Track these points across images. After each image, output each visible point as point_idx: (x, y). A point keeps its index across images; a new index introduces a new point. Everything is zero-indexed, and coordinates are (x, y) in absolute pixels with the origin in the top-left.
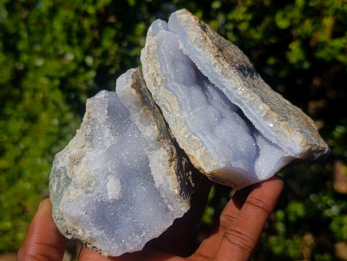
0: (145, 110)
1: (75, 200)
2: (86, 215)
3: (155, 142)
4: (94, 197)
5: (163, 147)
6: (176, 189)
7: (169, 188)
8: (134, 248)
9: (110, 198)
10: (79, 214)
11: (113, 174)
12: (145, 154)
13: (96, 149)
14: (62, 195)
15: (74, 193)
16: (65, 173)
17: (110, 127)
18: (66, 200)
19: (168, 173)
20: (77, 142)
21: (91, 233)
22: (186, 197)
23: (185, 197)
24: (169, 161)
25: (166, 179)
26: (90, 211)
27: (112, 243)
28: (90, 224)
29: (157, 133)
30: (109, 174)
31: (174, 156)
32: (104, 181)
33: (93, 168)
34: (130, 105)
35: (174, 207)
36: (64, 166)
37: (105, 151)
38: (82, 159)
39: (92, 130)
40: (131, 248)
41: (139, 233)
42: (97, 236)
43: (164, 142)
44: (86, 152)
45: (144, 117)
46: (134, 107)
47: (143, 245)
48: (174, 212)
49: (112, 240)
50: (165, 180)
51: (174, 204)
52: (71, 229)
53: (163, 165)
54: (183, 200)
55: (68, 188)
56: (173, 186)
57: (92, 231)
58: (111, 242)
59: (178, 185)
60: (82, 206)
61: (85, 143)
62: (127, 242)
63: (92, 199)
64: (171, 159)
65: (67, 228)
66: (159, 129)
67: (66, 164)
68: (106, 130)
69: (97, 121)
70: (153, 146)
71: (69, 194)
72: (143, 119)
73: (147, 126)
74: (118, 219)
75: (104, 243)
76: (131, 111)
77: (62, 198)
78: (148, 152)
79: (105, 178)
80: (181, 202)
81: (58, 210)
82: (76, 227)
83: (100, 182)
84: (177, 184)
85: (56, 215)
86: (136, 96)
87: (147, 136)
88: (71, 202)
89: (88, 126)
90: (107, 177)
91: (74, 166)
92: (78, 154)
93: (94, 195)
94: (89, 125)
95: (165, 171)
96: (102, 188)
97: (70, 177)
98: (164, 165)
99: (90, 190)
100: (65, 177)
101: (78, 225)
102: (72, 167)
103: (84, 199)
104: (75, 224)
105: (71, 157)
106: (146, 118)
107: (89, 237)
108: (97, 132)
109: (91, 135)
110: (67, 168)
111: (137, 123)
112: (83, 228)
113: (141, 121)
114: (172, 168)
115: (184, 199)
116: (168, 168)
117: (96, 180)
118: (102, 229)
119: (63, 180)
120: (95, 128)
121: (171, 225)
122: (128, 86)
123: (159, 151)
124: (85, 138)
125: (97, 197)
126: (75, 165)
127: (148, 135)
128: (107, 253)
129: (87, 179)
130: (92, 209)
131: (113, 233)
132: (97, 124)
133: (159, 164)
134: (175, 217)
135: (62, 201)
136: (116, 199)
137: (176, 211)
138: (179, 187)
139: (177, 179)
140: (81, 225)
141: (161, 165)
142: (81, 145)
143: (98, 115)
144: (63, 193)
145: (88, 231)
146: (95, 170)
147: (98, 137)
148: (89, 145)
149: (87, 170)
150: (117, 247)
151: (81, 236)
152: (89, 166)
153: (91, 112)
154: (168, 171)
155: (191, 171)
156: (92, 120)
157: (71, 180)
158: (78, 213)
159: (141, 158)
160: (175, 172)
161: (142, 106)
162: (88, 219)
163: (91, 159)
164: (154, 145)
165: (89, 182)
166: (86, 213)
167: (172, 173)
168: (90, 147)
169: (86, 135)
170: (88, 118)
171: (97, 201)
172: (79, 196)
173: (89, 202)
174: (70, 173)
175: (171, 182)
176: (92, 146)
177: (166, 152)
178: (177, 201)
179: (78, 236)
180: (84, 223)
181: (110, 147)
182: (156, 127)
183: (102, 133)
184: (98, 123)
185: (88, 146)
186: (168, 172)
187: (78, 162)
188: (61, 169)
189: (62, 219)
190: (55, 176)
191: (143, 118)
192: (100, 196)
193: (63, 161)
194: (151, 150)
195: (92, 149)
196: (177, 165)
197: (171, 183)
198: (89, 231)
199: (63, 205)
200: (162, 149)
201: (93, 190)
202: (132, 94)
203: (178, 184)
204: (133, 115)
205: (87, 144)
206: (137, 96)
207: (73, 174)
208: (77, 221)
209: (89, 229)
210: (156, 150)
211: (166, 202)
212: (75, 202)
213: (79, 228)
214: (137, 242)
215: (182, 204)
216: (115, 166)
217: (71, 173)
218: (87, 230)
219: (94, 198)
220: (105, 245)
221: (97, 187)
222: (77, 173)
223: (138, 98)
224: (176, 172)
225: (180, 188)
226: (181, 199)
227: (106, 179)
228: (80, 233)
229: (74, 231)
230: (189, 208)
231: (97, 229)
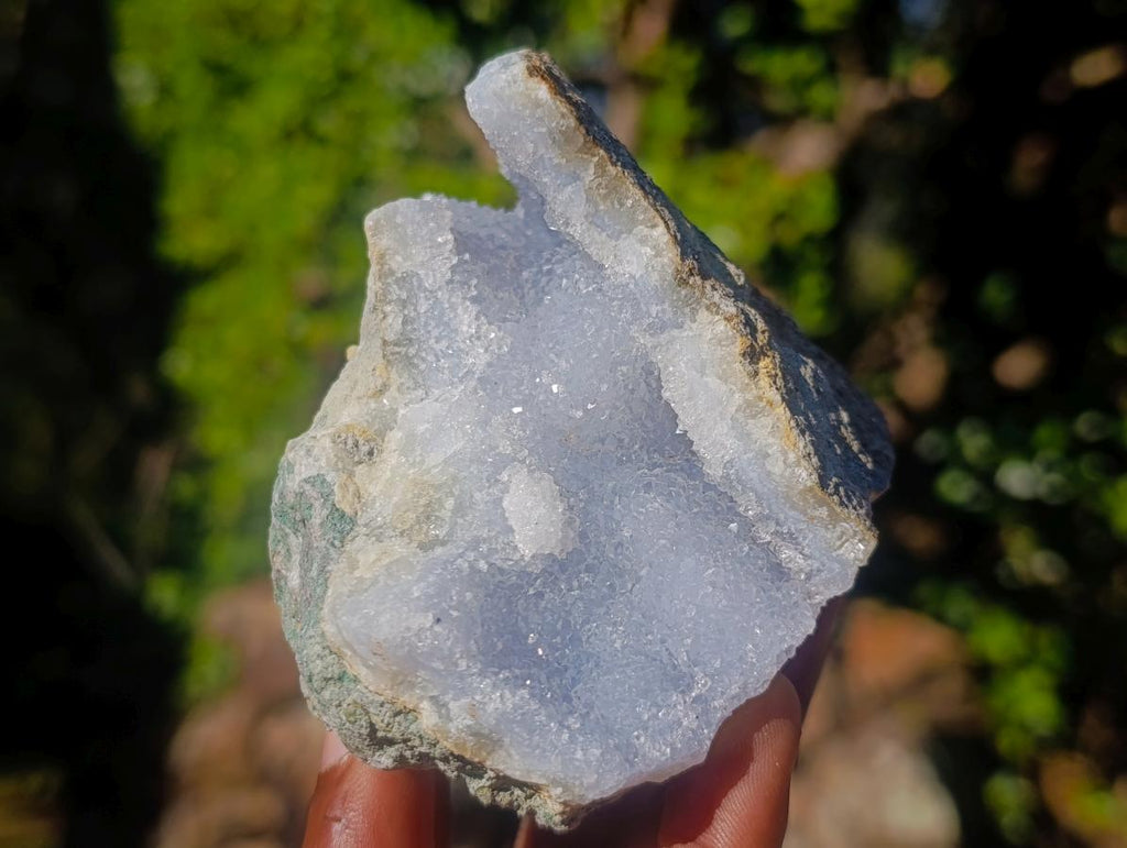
0: (600, 166)
1: (381, 578)
2: (438, 628)
3: (669, 292)
4: (461, 556)
5: (708, 308)
6: (798, 464)
7: (769, 468)
8: (668, 750)
9: (527, 551)
10: (408, 629)
11: (519, 461)
12: (638, 349)
13: (436, 392)
14: (326, 580)
15: (373, 557)
16: (326, 496)
17: (475, 293)
18: (345, 590)
19: (751, 409)
20: (356, 382)
21: (473, 710)
22: (850, 500)
23: (845, 500)
24: (744, 355)
25: (749, 435)
26: (450, 607)
27: (572, 740)
28: (463, 664)
29: (671, 254)
30: (503, 462)
31: (762, 339)
32: (491, 490)
33: (435, 458)
34: (539, 154)
35: (806, 551)
36: (314, 472)
37: (473, 383)
38: (386, 439)
39: (404, 323)
40: (659, 751)
41: (681, 682)
42: (504, 713)
43: (709, 287)
44: (395, 411)
45: (605, 197)
46: (556, 161)
47: (709, 734)
48: (809, 577)
49: (568, 728)
50: (744, 436)
51: (805, 538)
52: (384, 710)
53: (720, 378)
54: (838, 509)
55: (348, 547)
56: (785, 453)
57: (478, 698)
58: (566, 736)
59: (805, 447)
60: (416, 595)
61: (385, 375)
62: (637, 730)
63: (452, 563)
64: (752, 346)
65: (367, 713)
66: (676, 237)
67: (323, 463)
68: (460, 311)
69: (420, 281)
70: (664, 311)
71: (353, 566)
72: (602, 207)
73: (624, 236)
74: (575, 640)
75: (538, 746)
76: (545, 180)
77: (325, 592)
78: (645, 340)
79: (493, 480)
80: (834, 519)
81: (318, 639)
82: (406, 699)
83: (472, 496)
84: (801, 445)
85: (311, 666)
86: (554, 107)
87: (632, 277)
88: (366, 590)
89: (388, 308)
90: (500, 474)
91: (360, 469)
92: (367, 421)
93: (458, 548)
94: (389, 303)
95: (738, 398)
96: (487, 519)
97: (348, 511)
98: (724, 378)
99: (437, 536)
100: (325, 512)
101: (412, 686)
102: (351, 475)
103: (419, 568)
104: (401, 683)
105: (339, 437)
106: (612, 203)
107: (469, 727)
108: (426, 324)
109: (405, 340)
110: (329, 479)
111: (577, 230)
112: (435, 693)
113: (593, 219)
114: (762, 383)
115: (842, 504)
116: (747, 385)
117: (456, 493)
118: (516, 683)
119: (322, 524)
120: (415, 310)
121: (811, 631)
122: (515, 72)
123: (694, 326)
124: (384, 356)
125: (473, 554)
126: (360, 463)
127: (634, 272)
128: (560, 790)
129: (419, 496)
130: (460, 602)
131: (567, 698)
132: (422, 295)
133: (705, 379)
134: (821, 599)
135: (328, 600)
136: (551, 554)
137: (816, 565)
138: (809, 454)
139: (793, 423)
140: (424, 683)
141: (712, 381)
142: (372, 386)
143: (421, 259)
144: (329, 572)
145: (458, 703)
146: (445, 462)
147: (432, 341)
148: (403, 380)
149: (411, 471)
150: (597, 752)
151: (433, 736)
152: (418, 453)
153: (390, 252)
154: (749, 397)
155: (846, 410)
156: (397, 281)
157: (353, 522)
158: (404, 624)
159: (624, 369)
160: (778, 398)
161: (584, 150)
162: (449, 643)
163: (421, 428)
164: (666, 306)
165: (428, 505)
166: (438, 620)
167: (768, 402)
168: (408, 388)
169: (385, 343)
170: (380, 278)
171: (474, 569)
172: (397, 560)
173: (441, 574)
174: (344, 497)
175: (771, 440)
176: (416, 383)
177: (724, 323)
178: (812, 518)
179: (421, 737)
180: (438, 665)
181: (489, 365)
182: (661, 228)
183: (447, 325)
184: (426, 290)
185: (402, 384)
186: (749, 404)
187: (371, 453)
188: (307, 487)
189: (340, 679)
190: (287, 530)
191: (601, 203)
192: (484, 548)
193: (310, 456)
194: (658, 328)
195: (420, 392)
196: (780, 374)
197: (774, 446)
198: (464, 701)
199: (333, 611)
200: (703, 315)
201: (450, 534)
202: (538, 104)
203: (803, 444)
204: (555, 197)
205: (394, 375)
206: (557, 107)
207: (359, 498)
208: (405, 665)
209: (462, 692)
210: (680, 326)
211: (769, 538)
212: (382, 583)
213: (421, 698)
214: (680, 724)
215: (839, 529)
216: (524, 431)
217: (349, 497)
218: (455, 699)
219: (460, 560)
220: (544, 751)
221: (462, 516)
222: (374, 490)
223: (563, 116)
224: (783, 399)
225: (815, 460)
226: (828, 505)
227: (497, 481)
228: (428, 719)
229: (397, 719)
230: (873, 544)
231: (495, 686)
